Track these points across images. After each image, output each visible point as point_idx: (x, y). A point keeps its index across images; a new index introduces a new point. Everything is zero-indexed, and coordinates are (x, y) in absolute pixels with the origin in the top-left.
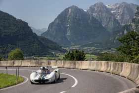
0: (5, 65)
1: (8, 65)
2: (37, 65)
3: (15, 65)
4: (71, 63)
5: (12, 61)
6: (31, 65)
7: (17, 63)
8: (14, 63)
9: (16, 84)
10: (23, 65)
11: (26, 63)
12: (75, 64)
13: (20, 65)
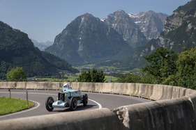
0: (5, 87)
1: (9, 87)
2: (46, 88)
3: (17, 87)
4: (89, 86)
5: (14, 83)
6: (38, 88)
7: (20, 85)
8: (16, 85)
9: (28, 109)
10: (27, 87)
11: (31, 85)
12: (94, 86)
13: (23, 87)
